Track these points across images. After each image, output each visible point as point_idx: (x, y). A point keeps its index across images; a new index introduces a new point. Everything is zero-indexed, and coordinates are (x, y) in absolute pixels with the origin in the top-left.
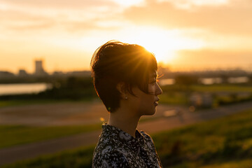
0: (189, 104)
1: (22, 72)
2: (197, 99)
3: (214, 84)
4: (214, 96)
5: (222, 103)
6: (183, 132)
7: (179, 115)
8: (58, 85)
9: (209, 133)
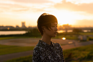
0: (78, 39)
1: (17, 26)
2: (81, 37)
3: (88, 32)
4: (88, 37)
5: (90, 39)
6: (74, 50)
7: (74, 43)
8: (30, 32)
9: (84, 50)
